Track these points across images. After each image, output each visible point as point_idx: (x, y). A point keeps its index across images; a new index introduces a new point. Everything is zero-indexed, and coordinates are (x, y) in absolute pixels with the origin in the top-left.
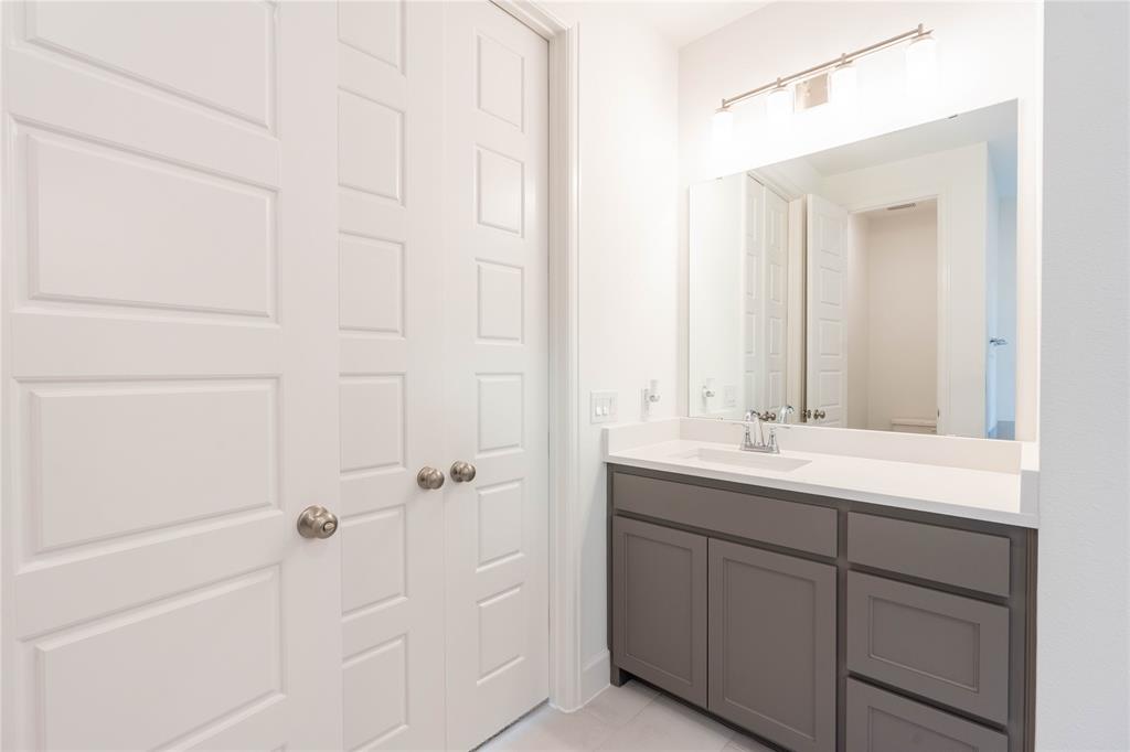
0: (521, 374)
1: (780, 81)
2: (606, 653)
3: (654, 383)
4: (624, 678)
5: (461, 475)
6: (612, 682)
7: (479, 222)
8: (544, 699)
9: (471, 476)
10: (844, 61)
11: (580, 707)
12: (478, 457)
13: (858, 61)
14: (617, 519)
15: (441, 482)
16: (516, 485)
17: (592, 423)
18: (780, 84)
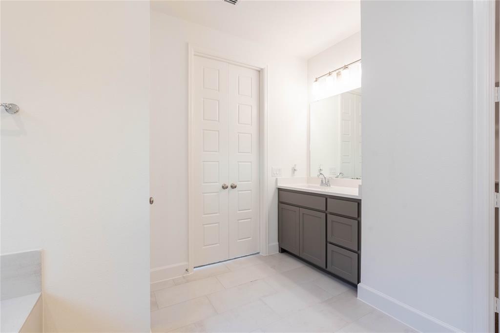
0: (251, 162)
1: (330, 73)
2: (278, 243)
3: (295, 165)
4: (283, 251)
5: (233, 187)
6: (279, 252)
7: (239, 123)
8: (258, 252)
9: (236, 187)
10: (346, 67)
11: (268, 255)
12: (239, 183)
13: (349, 66)
14: (280, 204)
15: (227, 187)
16: (249, 191)
17: (272, 176)
18: (330, 74)
